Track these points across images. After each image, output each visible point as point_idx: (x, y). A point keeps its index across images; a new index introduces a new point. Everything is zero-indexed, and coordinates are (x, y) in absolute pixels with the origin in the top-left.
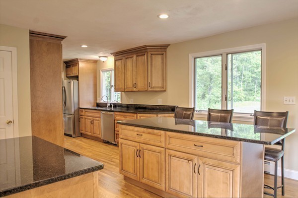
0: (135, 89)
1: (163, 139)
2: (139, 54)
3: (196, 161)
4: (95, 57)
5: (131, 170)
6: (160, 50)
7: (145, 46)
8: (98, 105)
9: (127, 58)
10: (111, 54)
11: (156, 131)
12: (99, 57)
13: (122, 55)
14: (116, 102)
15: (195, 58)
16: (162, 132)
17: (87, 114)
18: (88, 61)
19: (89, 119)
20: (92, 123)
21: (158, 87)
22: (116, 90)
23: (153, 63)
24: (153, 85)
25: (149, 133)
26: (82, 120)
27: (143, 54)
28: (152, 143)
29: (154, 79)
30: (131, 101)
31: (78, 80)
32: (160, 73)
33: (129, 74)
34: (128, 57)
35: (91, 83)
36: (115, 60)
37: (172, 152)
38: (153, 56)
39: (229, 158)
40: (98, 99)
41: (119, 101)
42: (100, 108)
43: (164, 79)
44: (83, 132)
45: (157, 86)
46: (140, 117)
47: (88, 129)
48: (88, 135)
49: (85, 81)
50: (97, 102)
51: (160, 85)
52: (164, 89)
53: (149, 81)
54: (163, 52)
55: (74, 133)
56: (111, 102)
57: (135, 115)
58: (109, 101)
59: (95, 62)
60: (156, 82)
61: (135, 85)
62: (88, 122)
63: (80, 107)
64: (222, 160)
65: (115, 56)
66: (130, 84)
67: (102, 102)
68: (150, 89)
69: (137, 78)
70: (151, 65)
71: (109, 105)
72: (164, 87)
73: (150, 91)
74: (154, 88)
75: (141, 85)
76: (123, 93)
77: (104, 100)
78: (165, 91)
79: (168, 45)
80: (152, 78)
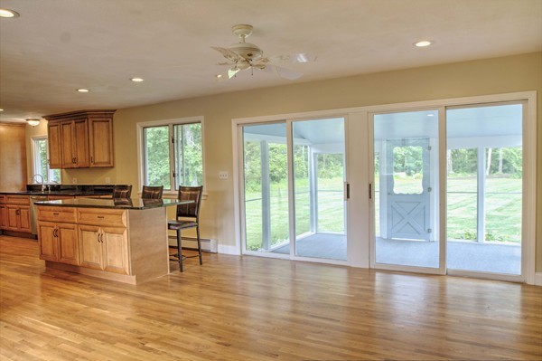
0: (75, 166)
1: (75, 215)
2: (78, 121)
3: (99, 232)
4: (22, 120)
5: (50, 253)
6: (104, 116)
7: (84, 111)
8: (30, 188)
9: (65, 124)
10: (44, 117)
11: (69, 208)
12: (27, 120)
13: (57, 119)
14: (54, 183)
15: (144, 128)
16: (75, 209)
17: (11, 201)
19: (14, 208)
20: (18, 213)
21: (104, 163)
22: (52, 166)
23: (96, 132)
24: (97, 161)
25: (64, 211)
26: (4, 211)
27: (83, 120)
28: (67, 220)
29: (97, 153)
30: (75, 182)
32: (106, 144)
33: (67, 145)
34: (66, 122)
35: (18, 156)
36: (49, 126)
37: (83, 227)
38: (96, 124)
39: (119, 224)
40: (29, 179)
41: (59, 182)
42: (31, 192)
43: (111, 151)
45: (102, 161)
47: (13, 222)
48: (12, 231)
50: (28, 184)
51: (106, 160)
52: (112, 165)
53: (92, 155)
54: (108, 119)
56: (49, 183)
58: (45, 182)
59: (23, 125)
60: (101, 156)
61: (75, 160)
62: (13, 212)
64: (117, 227)
65: (49, 120)
66: (68, 158)
67: (35, 183)
68: (92, 165)
69: (77, 151)
70: (93, 134)
71: (44, 187)
72: (112, 163)
73: (92, 167)
74: (97, 163)
75: (81, 160)
76: (63, 170)
77: (38, 180)
78: (112, 167)
79: (115, 111)
80: (95, 151)
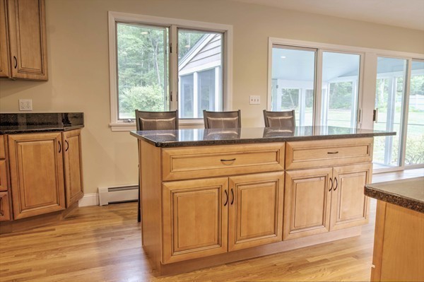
1: (282, 156)
3: (331, 175)
15: (116, 22)
21: (34, 72)
24: (23, 65)
45: (30, 67)
46: (17, 142)
52: (45, 76)
53: (13, 53)
64: (358, 163)
72: (46, 72)
74: (23, 70)
78: (46, 81)
80: (19, 46)
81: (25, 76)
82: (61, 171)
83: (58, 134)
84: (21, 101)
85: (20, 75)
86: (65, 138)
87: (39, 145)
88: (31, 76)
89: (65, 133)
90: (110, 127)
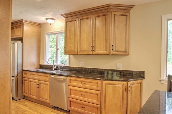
0: (91, 53)
2: (99, 15)
4: (41, 19)
6: (123, 11)
8: (42, 67)
9: (83, 19)
10: (62, 15)
12: (47, 19)
14: (62, 65)
15: (167, 20)
17: (32, 76)
18: (33, 24)
19: (35, 82)
20: (38, 86)
21: (121, 51)
23: (117, 24)
26: (26, 83)
27: (105, 14)
30: (82, 65)
31: (22, 42)
32: (123, 35)
33: (84, 36)
34: (84, 17)
36: (66, 22)
38: (117, 17)
40: (41, 61)
41: (67, 64)
42: (45, 71)
43: (127, 43)
44: (26, 95)
46: (106, 84)
47: (34, 92)
49: (29, 43)
50: (41, 64)
51: (123, 49)
54: (127, 14)
55: (17, 95)
56: (57, 65)
57: (99, 82)
59: (40, 25)
60: (119, 46)
61: (93, 48)
62: (34, 85)
63: (24, 69)
65: (66, 18)
66: (85, 46)
67: (46, 64)
68: (112, 52)
69: (95, 41)
70: (114, 26)
72: (127, 51)
73: (113, 55)
74: (116, 51)
75: (100, 48)
76: (71, 56)
78: (128, 55)
79: (134, 6)
80: (115, 40)
81: (117, 53)
82: (125, 102)
83: (126, 82)
84: (117, 64)
85: (114, 53)
86: (129, 85)
87: (115, 87)
88: (120, 53)
89: (129, 82)
90: (160, 81)
